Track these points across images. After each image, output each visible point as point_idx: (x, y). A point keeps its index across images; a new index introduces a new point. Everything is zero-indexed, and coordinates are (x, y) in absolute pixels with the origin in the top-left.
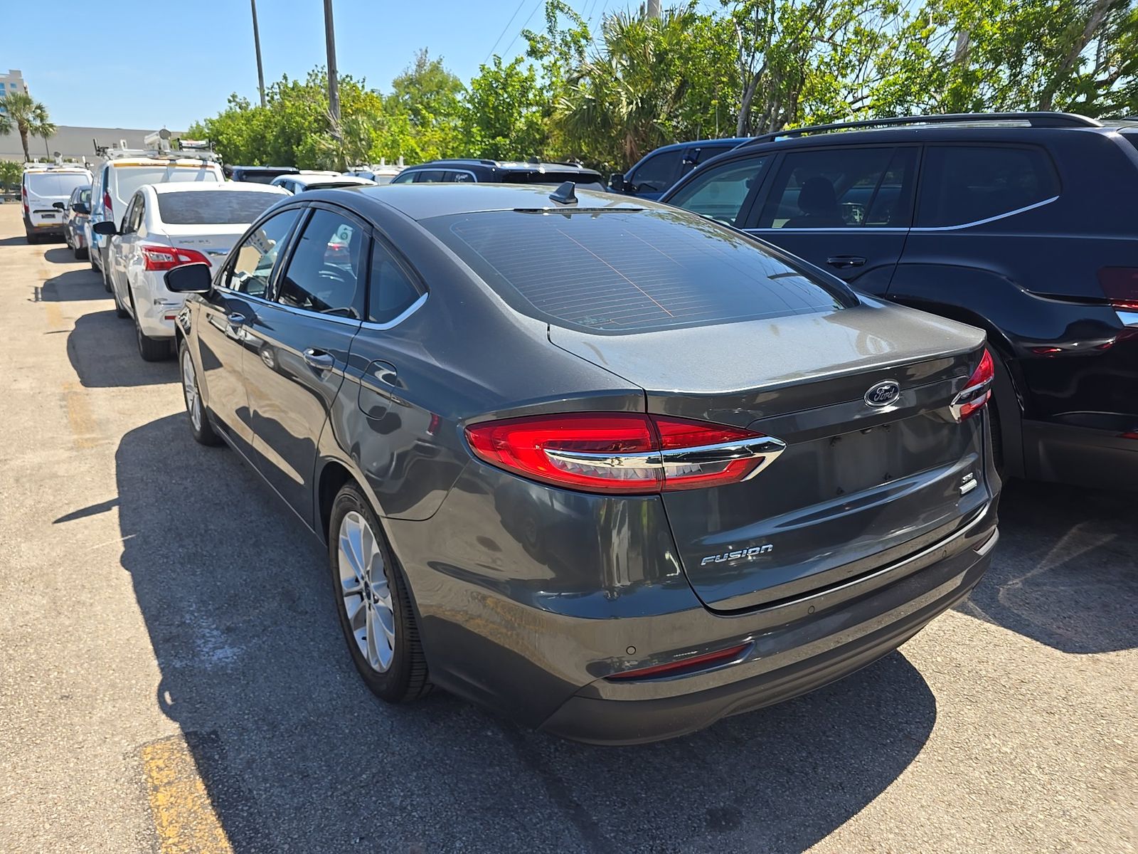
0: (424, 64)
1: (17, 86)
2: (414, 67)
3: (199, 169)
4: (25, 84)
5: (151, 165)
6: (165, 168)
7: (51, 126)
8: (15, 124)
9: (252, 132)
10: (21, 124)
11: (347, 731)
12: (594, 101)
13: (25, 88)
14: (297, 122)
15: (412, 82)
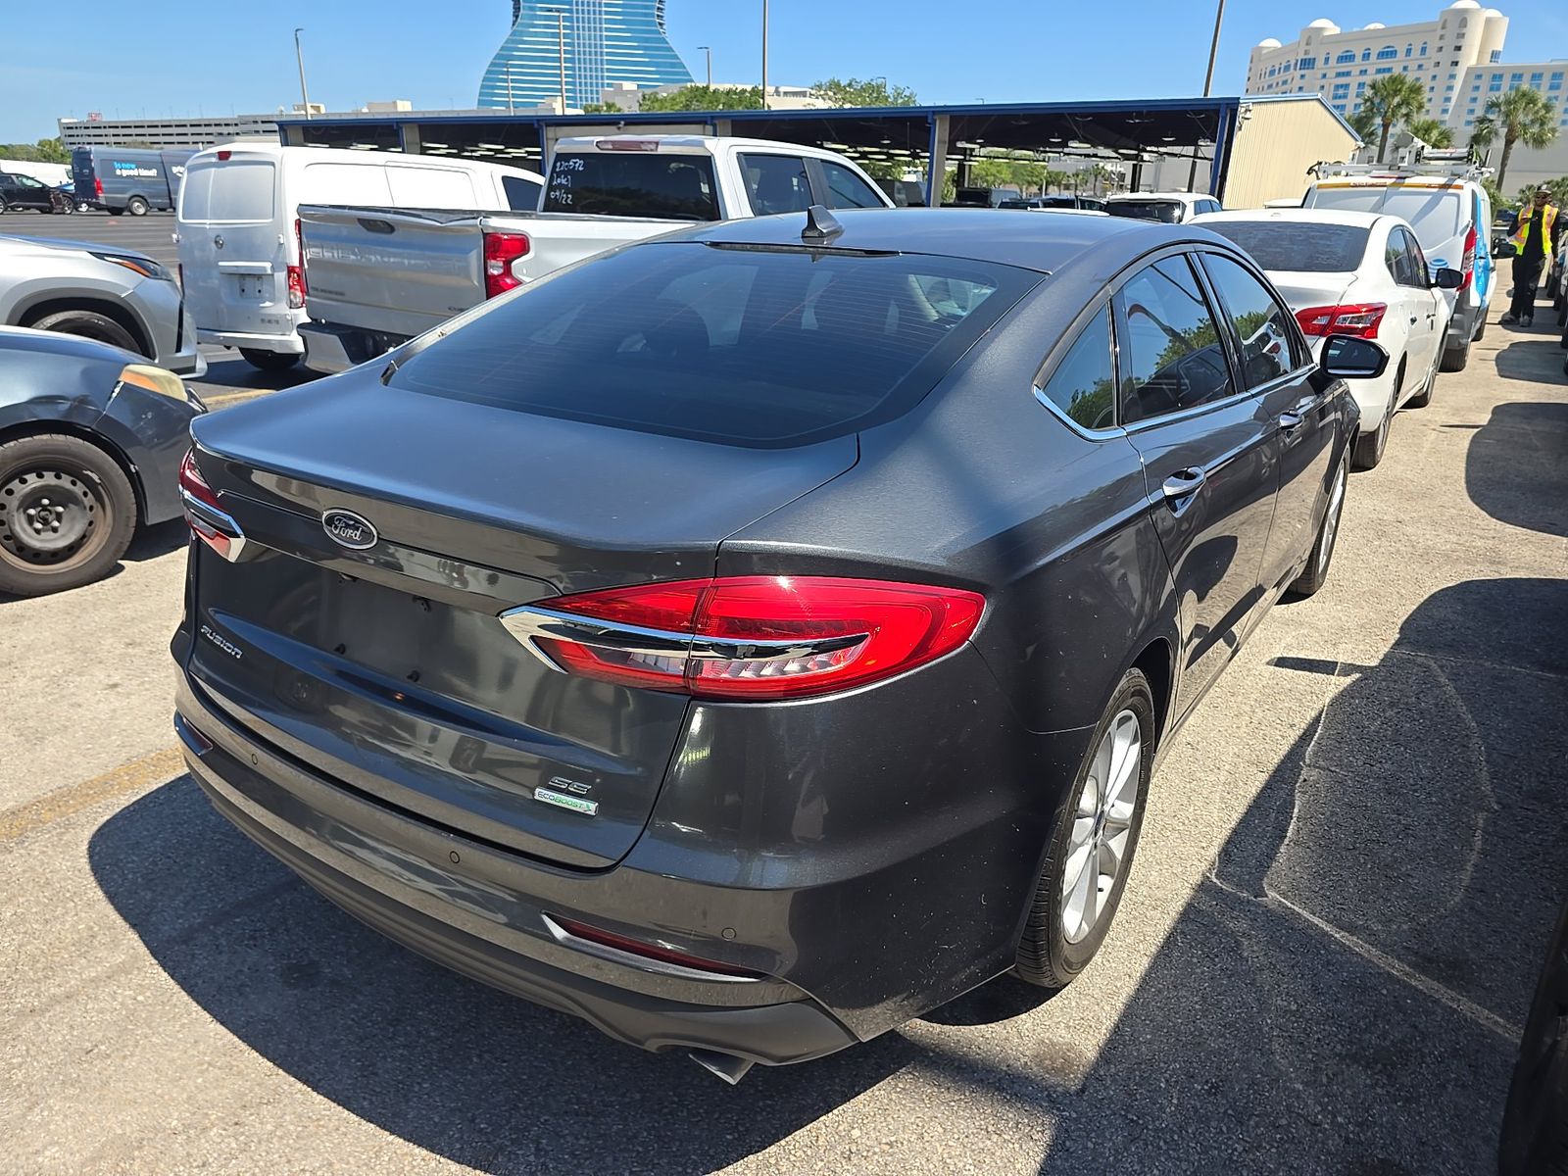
3: (1437, 190)
6: (1385, 189)
10: (1512, 130)
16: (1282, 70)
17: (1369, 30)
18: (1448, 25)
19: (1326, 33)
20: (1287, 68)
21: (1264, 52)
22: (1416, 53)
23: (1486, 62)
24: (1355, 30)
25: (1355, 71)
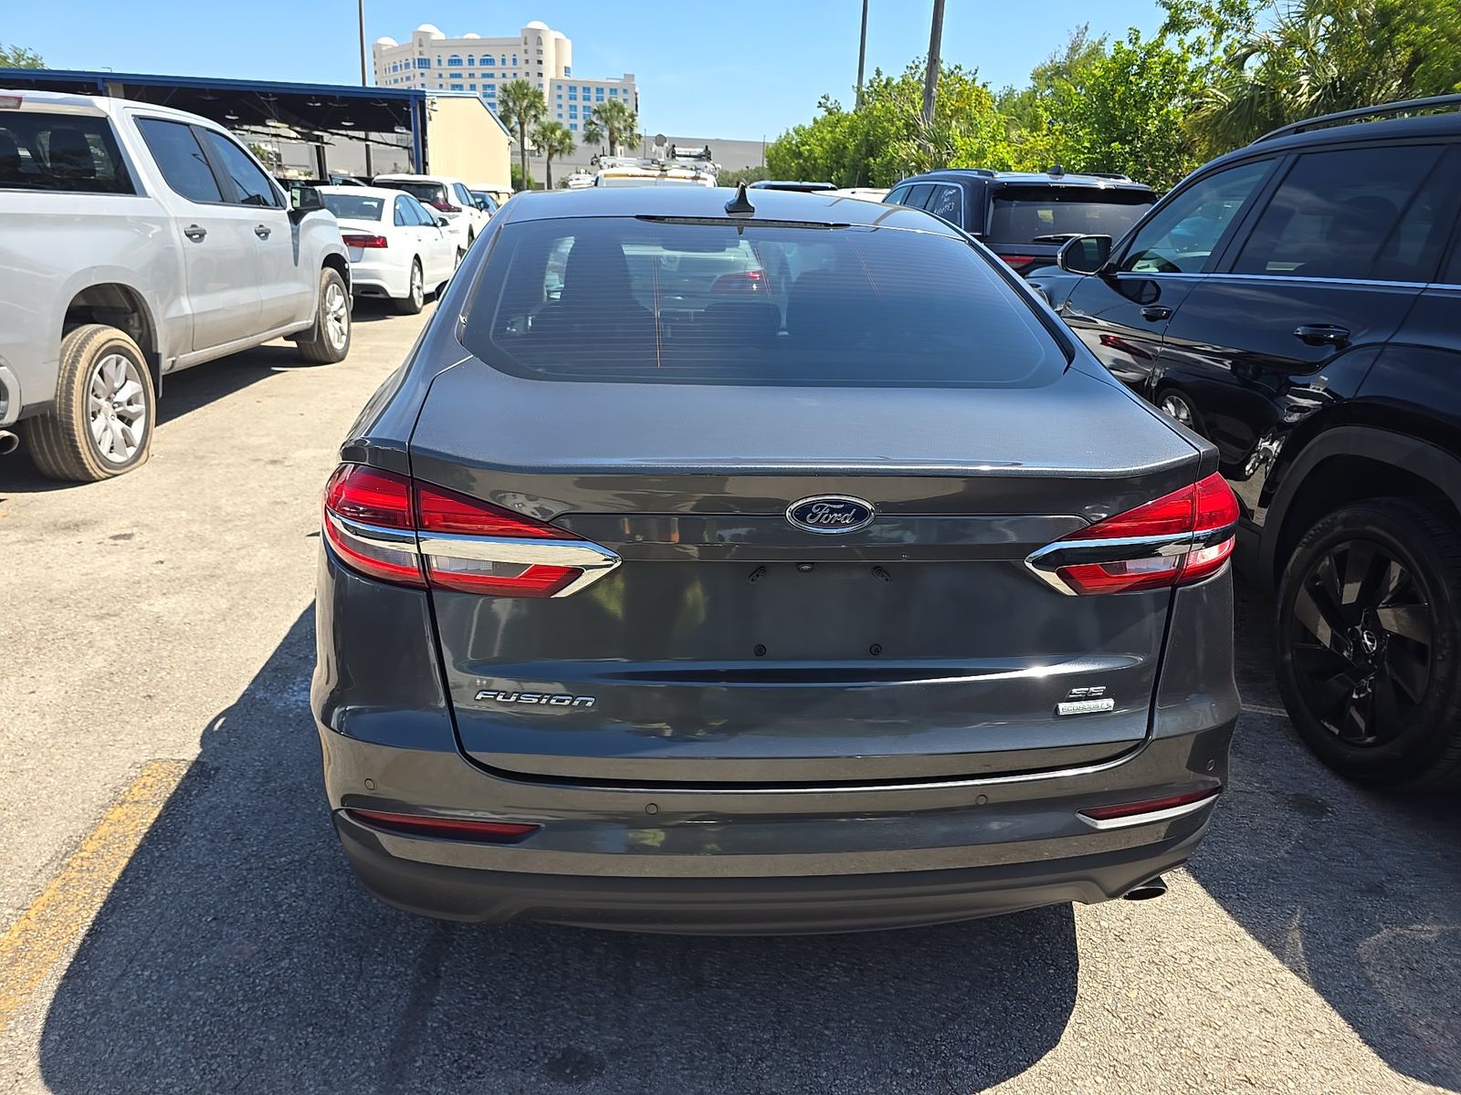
0: (1080, 46)
1: (629, 91)
2: (1065, 52)
3: (690, 181)
4: (637, 90)
5: (641, 176)
6: (654, 179)
7: (640, 137)
8: (606, 133)
9: (835, 142)
10: (611, 134)
11: (320, 809)
12: (1263, 88)
13: (636, 94)
14: (883, 128)
15: (1058, 71)
16: (403, 67)
17: (468, 39)
18: (528, 41)
19: (433, 37)
20: (407, 65)
21: (384, 49)
22: (509, 63)
23: (562, 75)
24: (457, 37)
25: (465, 74)
